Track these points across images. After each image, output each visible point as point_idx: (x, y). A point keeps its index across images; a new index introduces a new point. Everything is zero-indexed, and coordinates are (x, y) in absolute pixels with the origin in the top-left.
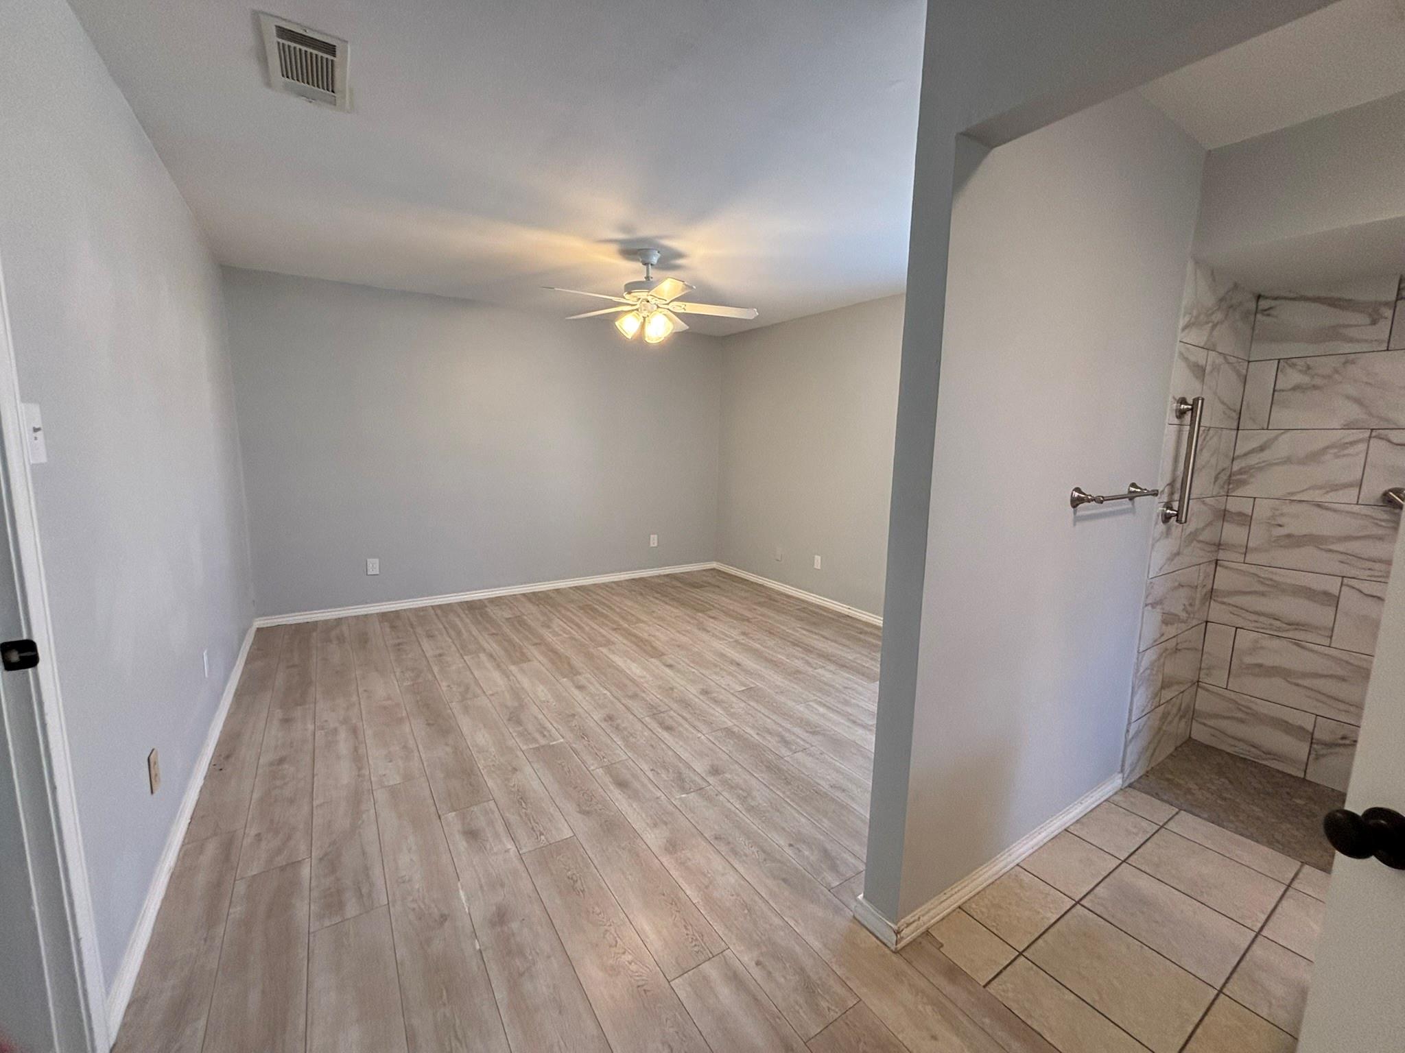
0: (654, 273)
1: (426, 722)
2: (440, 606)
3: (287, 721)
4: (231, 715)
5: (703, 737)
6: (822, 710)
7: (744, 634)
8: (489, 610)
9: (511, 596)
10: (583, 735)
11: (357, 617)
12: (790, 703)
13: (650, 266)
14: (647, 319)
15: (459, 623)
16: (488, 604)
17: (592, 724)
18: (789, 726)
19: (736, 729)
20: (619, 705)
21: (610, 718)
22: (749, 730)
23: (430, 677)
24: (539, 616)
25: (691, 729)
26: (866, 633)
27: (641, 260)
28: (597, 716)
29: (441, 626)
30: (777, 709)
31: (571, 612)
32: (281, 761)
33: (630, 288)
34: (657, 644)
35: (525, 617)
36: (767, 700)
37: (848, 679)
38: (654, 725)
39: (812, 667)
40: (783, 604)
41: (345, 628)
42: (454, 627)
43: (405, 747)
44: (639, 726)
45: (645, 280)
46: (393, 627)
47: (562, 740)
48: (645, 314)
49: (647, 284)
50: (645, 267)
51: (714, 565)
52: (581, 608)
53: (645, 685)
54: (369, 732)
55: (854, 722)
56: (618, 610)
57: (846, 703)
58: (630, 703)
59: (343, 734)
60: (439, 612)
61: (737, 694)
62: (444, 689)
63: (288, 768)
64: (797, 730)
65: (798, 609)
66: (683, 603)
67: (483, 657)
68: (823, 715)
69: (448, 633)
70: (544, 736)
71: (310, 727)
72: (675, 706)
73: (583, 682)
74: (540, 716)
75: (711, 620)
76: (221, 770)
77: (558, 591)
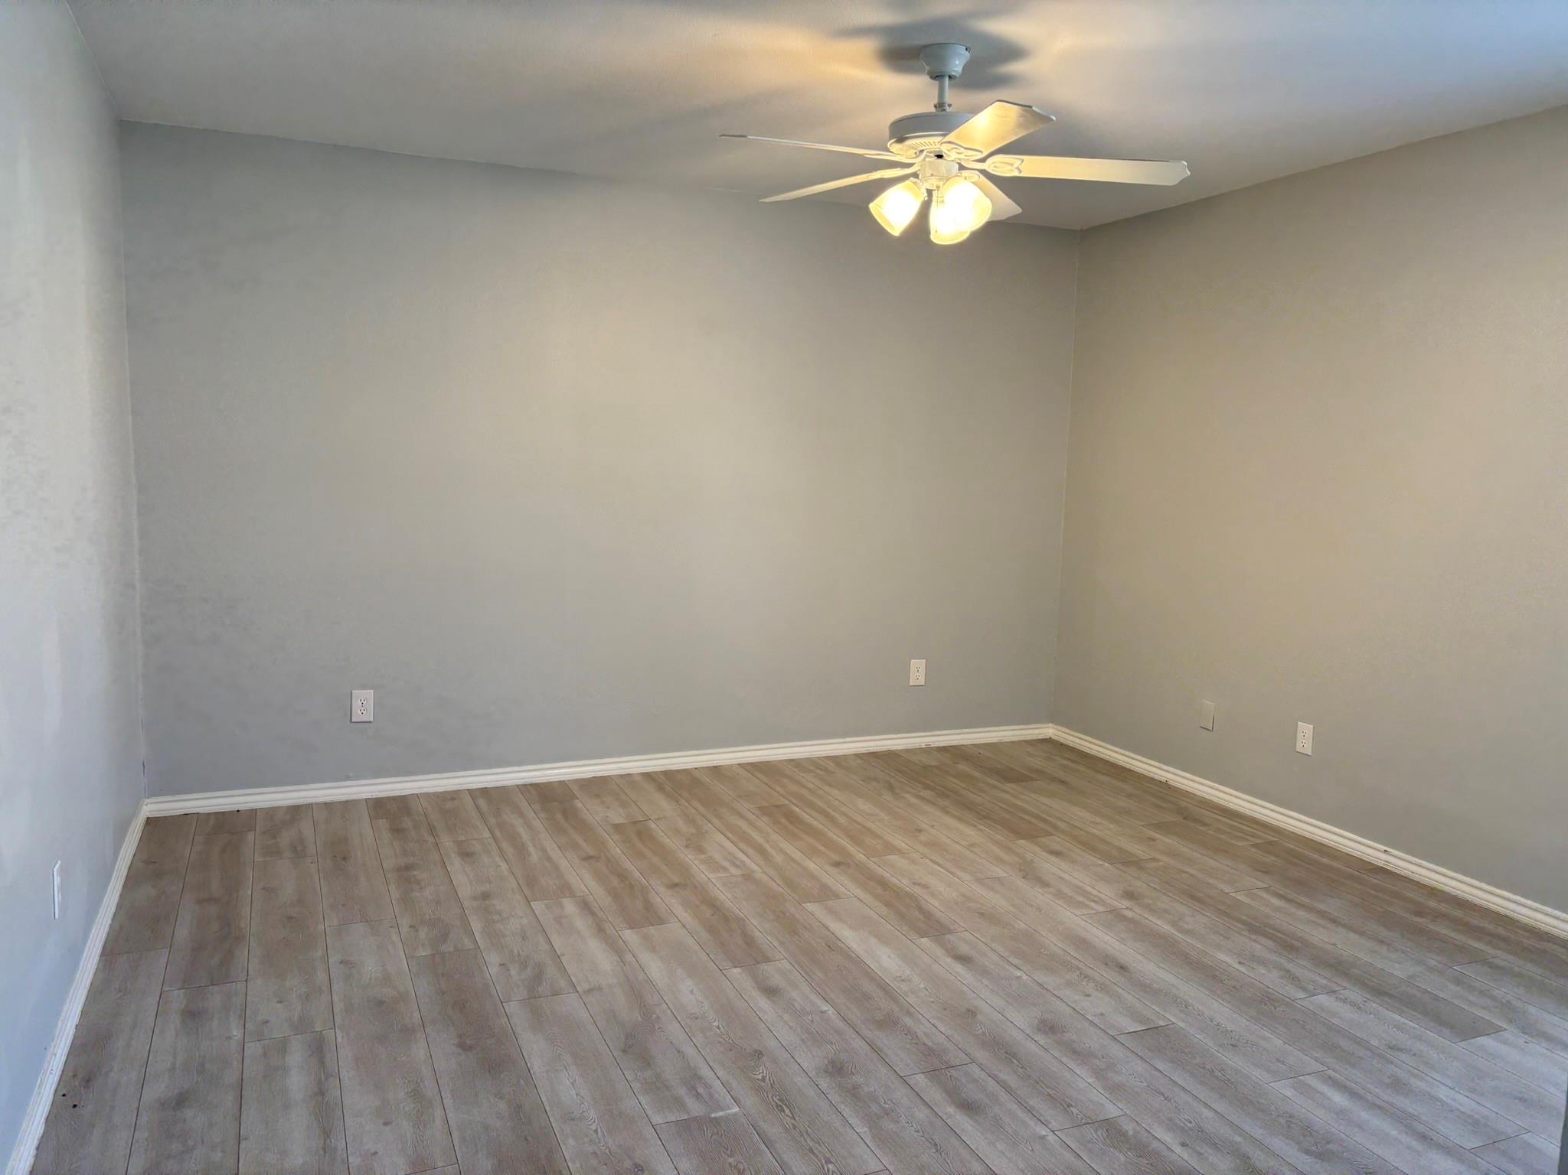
0: (954, 98)
1: (456, 1041)
2: (485, 792)
3: (193, 1016)
4: (95, 993)
5: (1051, 1138)
6: (1338, 1099)
7: (1130, 895)
8: (580, 805)
9: (621, 776)
10: (781, 1101)
11: (327, 805)
12: (1258, 1074)
13: (947, 79)
14: (935, 193)
15: (522, 831)
16: (577, 793)
17: (800, 1080)
18: (1258, 1132)
19: (1129, 1128)
20: (858, 1043)
21: (836, 1069)
22: (1160, 1133)
23: (468, 944)
24: (681, 824)
25: (1022, 1115)
26: (1438, 916)
27: (927, 68)
28: (809, 1059)
29: (487, 834)
30: (1223, 1084)
31: (747, 820)
32: (181, 1101)
33: (902, 130)
34: (934, 905)
35: (653, 826)
36: (1198, 1060)
37: (1398, 1027)
38: (934, 1094)
39: (1304, 989)
40: (1219, 830)
41: (306, 827)
42: (513, 838)
43: (417, 1094)
44: (901, 1094)
45: (933, 110)
46: (397, 831)
47: (736, 1109)
48: (931, 183)
49: (939, 120)
50: (936, 83)
51: (1049, 731)
52: (764, 811)
53: (911, 999)
54: (346, 1054)
55: (1423, 1137)
56: (842, 820)
57: (1397, 1085)
58: (882, 1038)
59: (297, 1056)
60: (481, 802)
61: (1121, 1038)
62: (494, 970)
63: (194, 1118)
64: (1278, 1144)
65: (1255, 846)
66: (983, 816)
67: (570, 907)
68: (1341, 1113)
69: (500, 849)
70: (698, 1096)
71: (236, 1033)
72: (981, 1055)
73: (777, 980)
74: (690, 1051)
75: (1053, 859)
76: (75, 1106)
77: (716, 771)
